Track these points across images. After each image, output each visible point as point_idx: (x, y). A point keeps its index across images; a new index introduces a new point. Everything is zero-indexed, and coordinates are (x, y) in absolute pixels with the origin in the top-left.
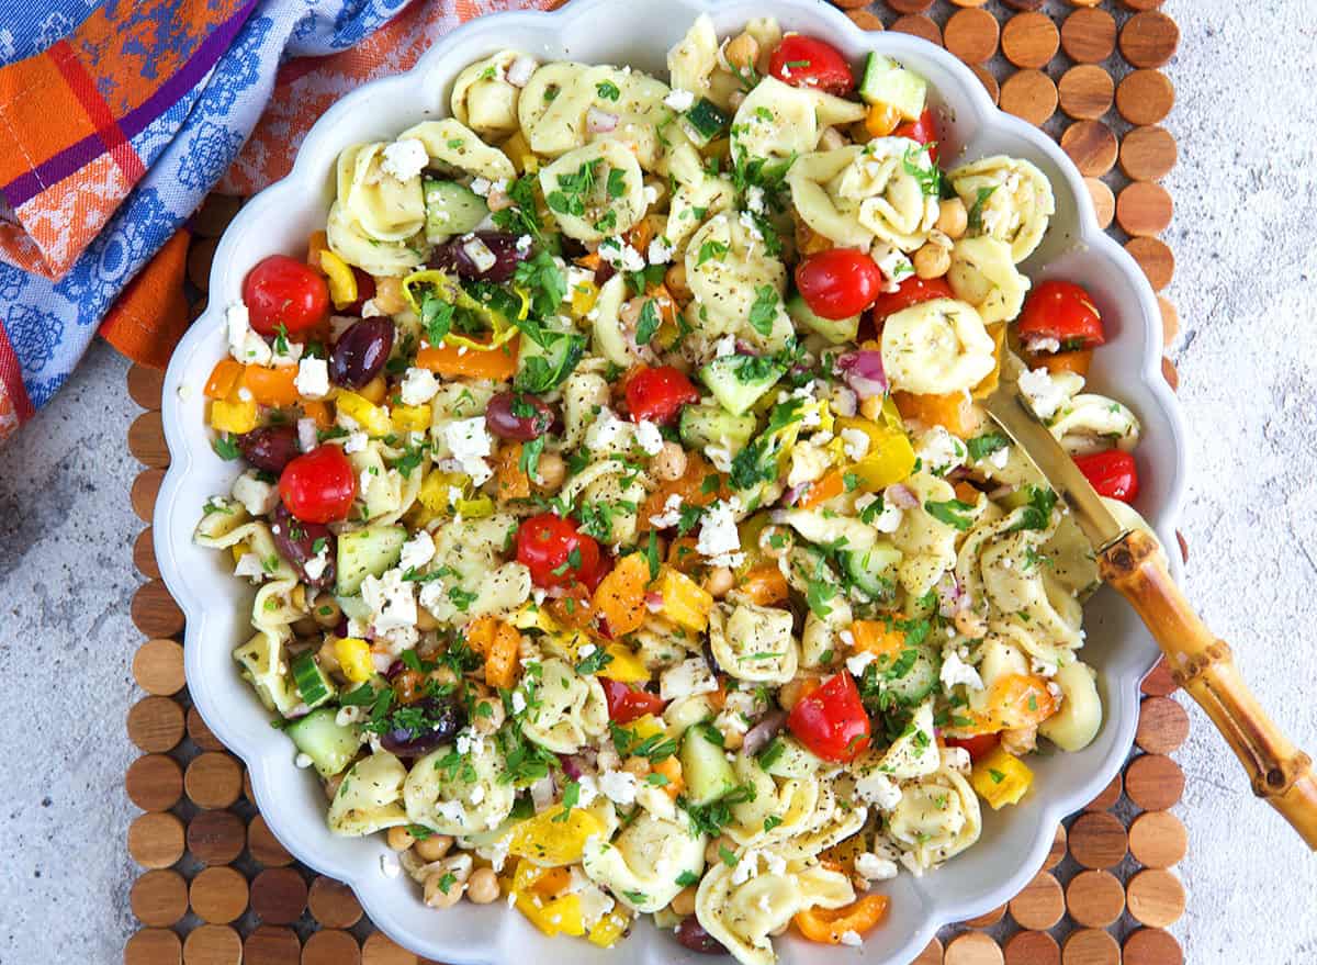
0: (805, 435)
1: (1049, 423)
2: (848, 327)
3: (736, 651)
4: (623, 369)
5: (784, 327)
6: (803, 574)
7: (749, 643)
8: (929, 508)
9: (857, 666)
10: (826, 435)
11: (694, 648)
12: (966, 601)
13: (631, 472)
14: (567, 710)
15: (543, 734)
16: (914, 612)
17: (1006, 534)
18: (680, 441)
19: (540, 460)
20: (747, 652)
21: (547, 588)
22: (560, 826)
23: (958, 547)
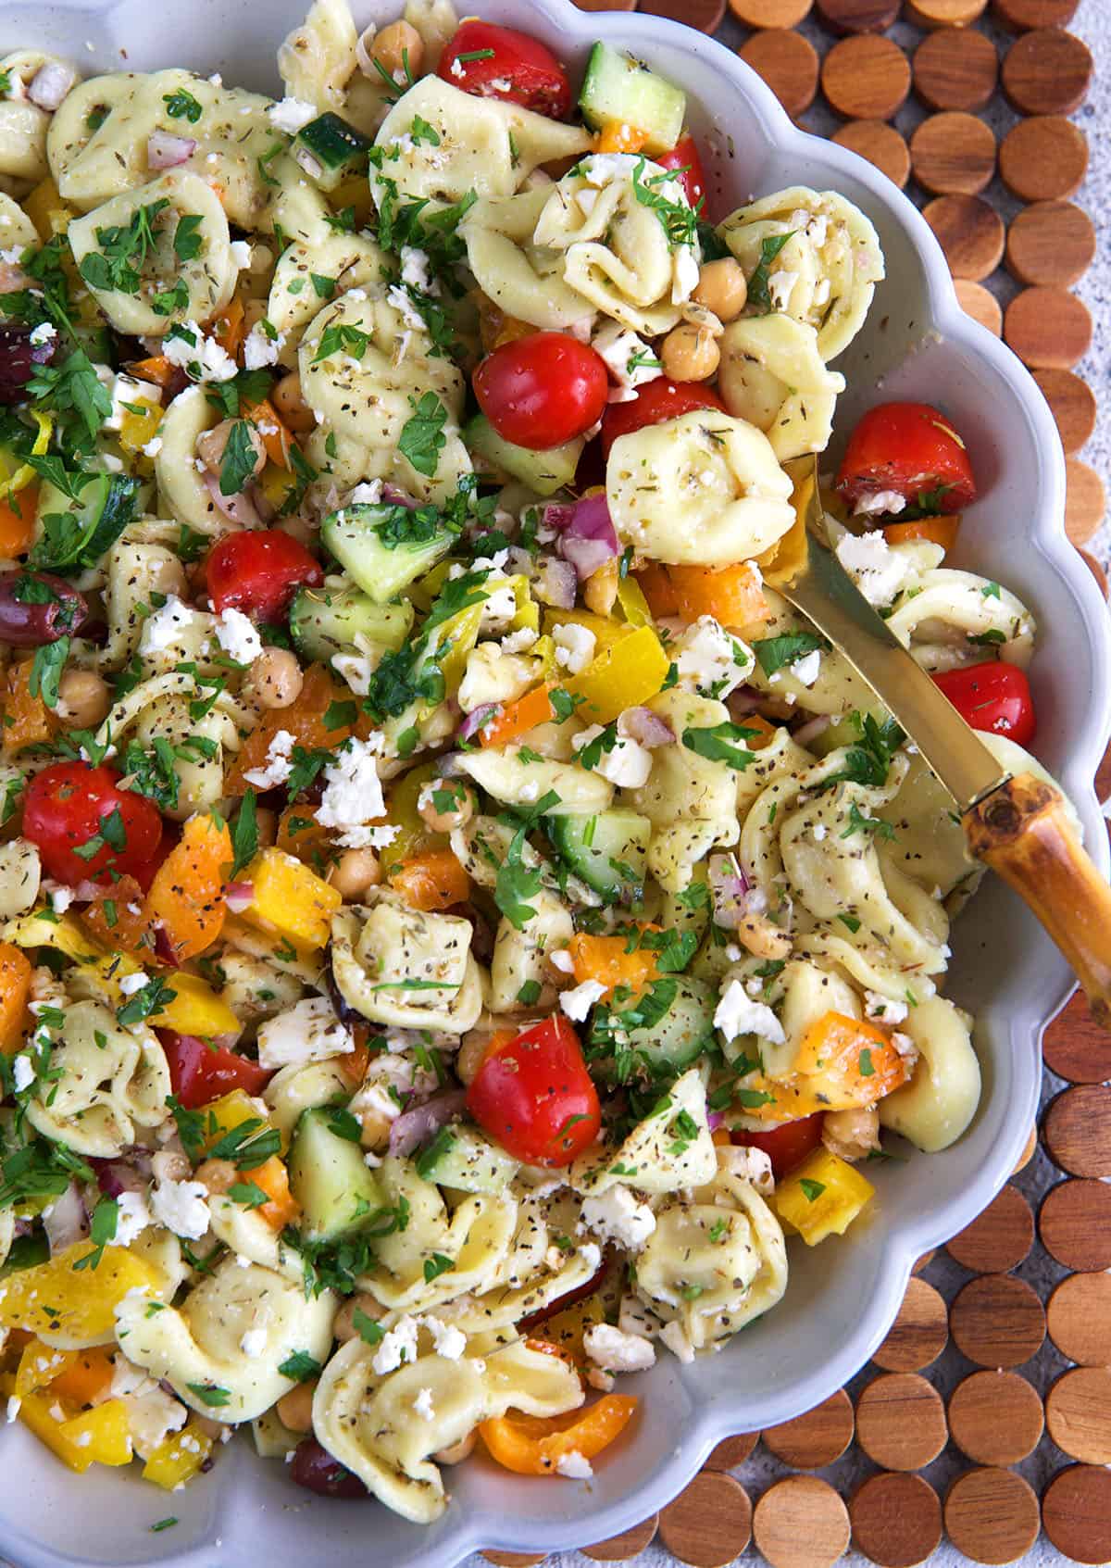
0: (492, 635)
1: (886, 613)
2: (558, 464)
3: (372, 973)
4: (205, 539)
5: (456, 460)
6: (490, 856)
7: (394, 961)
8: (689, 740)
9: (576, 1005)
10: (526, 635)
11: (311, 979)
12: (757, 900)
13: (209, 691)
14: (106, 1086)
15: (63, 1123)
16: (676, 920)
17: (819, 789)
18: (292, 645)
19: (63, 679)
20: (388, 976)
21: (74, 885)
22: (86, 1275)
23: (742, 814)
